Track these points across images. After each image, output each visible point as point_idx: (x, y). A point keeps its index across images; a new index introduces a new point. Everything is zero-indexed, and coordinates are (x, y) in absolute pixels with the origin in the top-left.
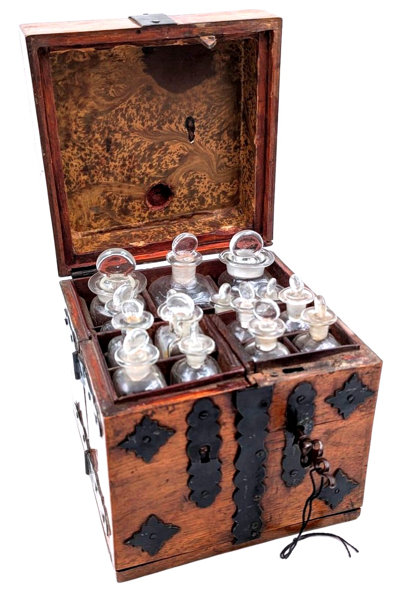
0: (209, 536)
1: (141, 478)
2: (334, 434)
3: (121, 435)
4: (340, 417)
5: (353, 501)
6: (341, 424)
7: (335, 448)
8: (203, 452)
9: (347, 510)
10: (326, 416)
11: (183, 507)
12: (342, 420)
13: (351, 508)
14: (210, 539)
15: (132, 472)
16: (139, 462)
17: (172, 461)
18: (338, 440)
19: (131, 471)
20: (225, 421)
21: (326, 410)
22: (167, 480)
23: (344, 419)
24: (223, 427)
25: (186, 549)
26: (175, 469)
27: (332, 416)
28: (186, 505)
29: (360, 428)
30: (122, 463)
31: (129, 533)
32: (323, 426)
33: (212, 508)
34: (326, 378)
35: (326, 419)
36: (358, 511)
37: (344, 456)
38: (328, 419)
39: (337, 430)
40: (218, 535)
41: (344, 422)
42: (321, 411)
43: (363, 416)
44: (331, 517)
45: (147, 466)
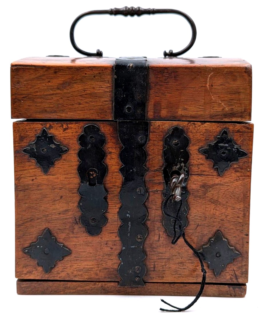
0: (96, 269)
1: (39, 188)
2: (211, 189)
3: (25, 141)
4: (215, 173)
5: (237, 273)
6: (217, 180)
7: (213, 206)
8: (92, 177)
9: (231, 282)
10: (202, 168)
11: (74, 229)
12: (218, 176)
13: (235, 282)
14: (98, 272)
15: (33, 180)
16: (38, 171)
17: (66, 178)
18: (216, 198)
19: (32, 178)
20: (110, 150)
21: (201, 161)
22: (61, 197)
23: (219, 175)
24: (109, 157)
25: (75, 276)
26: (67, 187)
27: (208, 169)
28: (76, 227)
29: (237, 190)
30: (25, 169)
31: (27, 242)
32: (200, 178)
33: (100, 239)
34: (199, 128)
35: (202, 171)
36: (243, 287)
37: (223, 217)
38: (204, 171)
39: (214, 185)
40: (105, 271)
41: (220, 179)
42: (197, 161)
43: (238, 177)
44: (215, 286)
45: (45, 177)
